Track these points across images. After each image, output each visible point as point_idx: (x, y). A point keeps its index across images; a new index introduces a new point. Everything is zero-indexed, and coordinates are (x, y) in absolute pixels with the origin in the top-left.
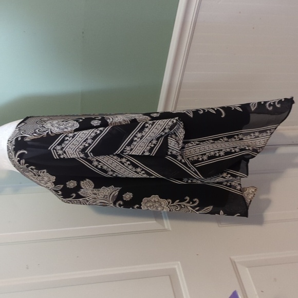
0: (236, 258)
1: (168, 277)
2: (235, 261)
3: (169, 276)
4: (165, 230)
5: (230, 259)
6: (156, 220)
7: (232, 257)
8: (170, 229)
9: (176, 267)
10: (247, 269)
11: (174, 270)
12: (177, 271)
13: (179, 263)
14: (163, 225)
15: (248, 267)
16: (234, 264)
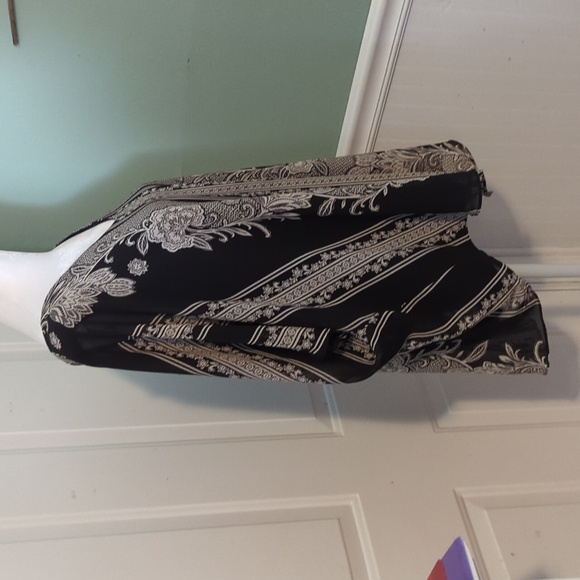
0: (466, 492)
1: (337, 522)
2: (464, 496)
3: (339, 520)
4: (332, 435)
5: (454, 492)
6: (316, 416)
7: (457, 490)
8: (343, 434)
9: (351, 503)
10: (485, 513)
11: (348, 509)
12: (354, 511)
13: (358, 496)
14: (330, 426)
15: (487, 509)
16: (460, 502)
